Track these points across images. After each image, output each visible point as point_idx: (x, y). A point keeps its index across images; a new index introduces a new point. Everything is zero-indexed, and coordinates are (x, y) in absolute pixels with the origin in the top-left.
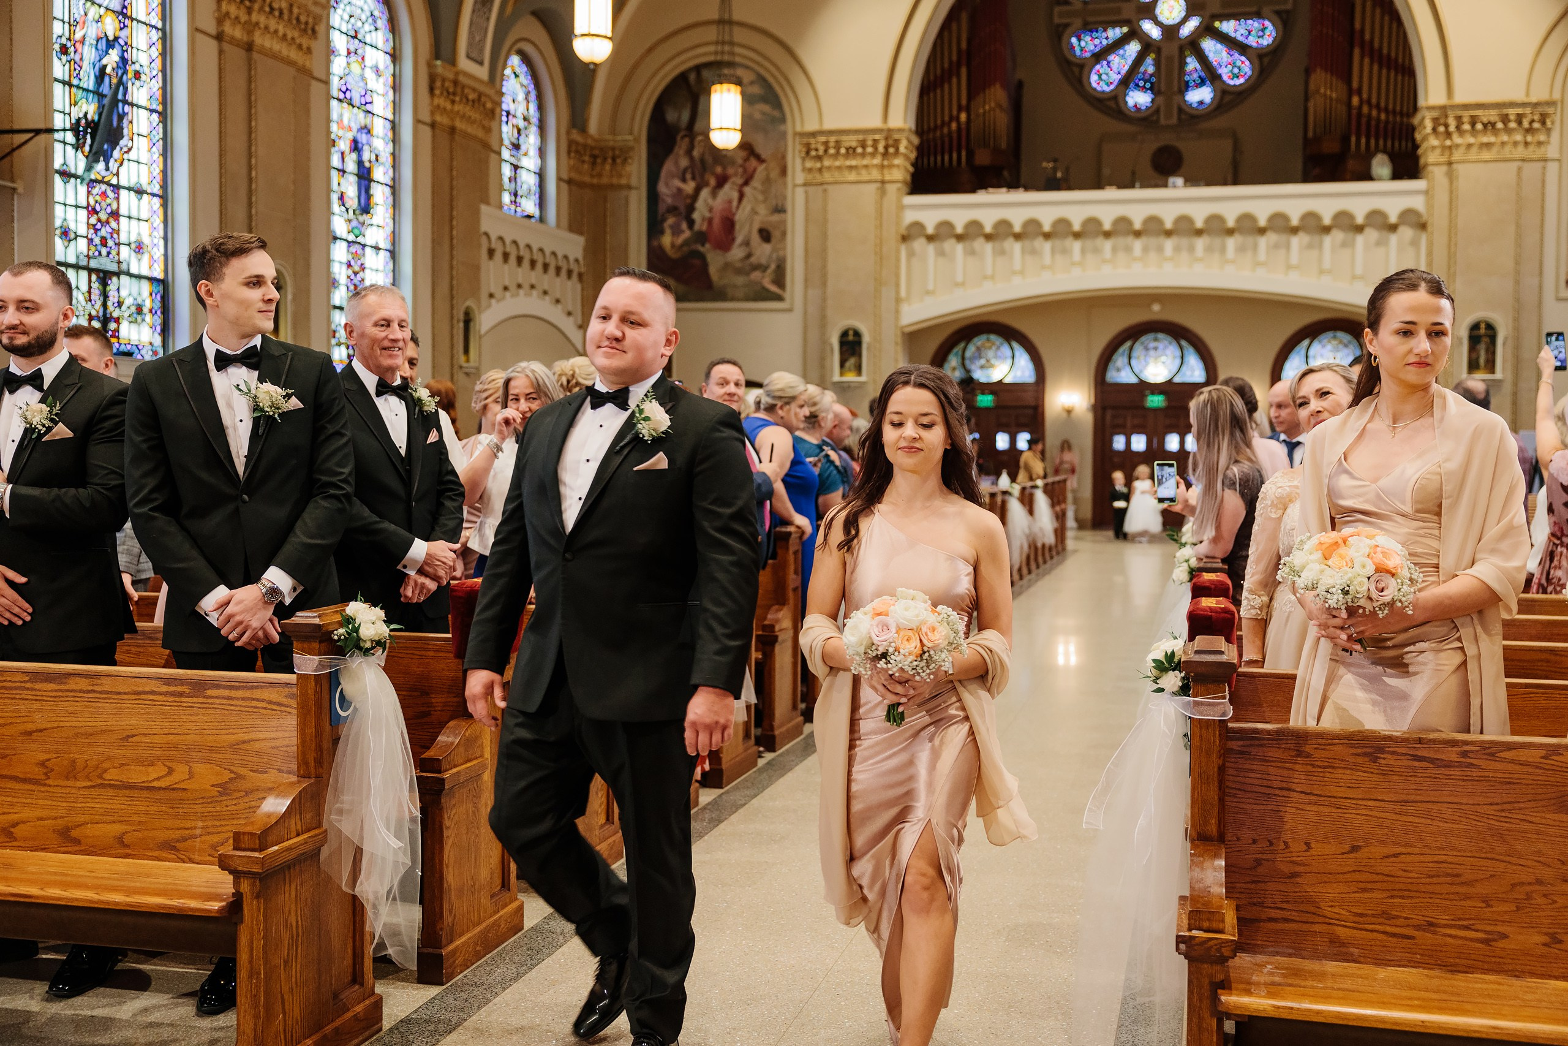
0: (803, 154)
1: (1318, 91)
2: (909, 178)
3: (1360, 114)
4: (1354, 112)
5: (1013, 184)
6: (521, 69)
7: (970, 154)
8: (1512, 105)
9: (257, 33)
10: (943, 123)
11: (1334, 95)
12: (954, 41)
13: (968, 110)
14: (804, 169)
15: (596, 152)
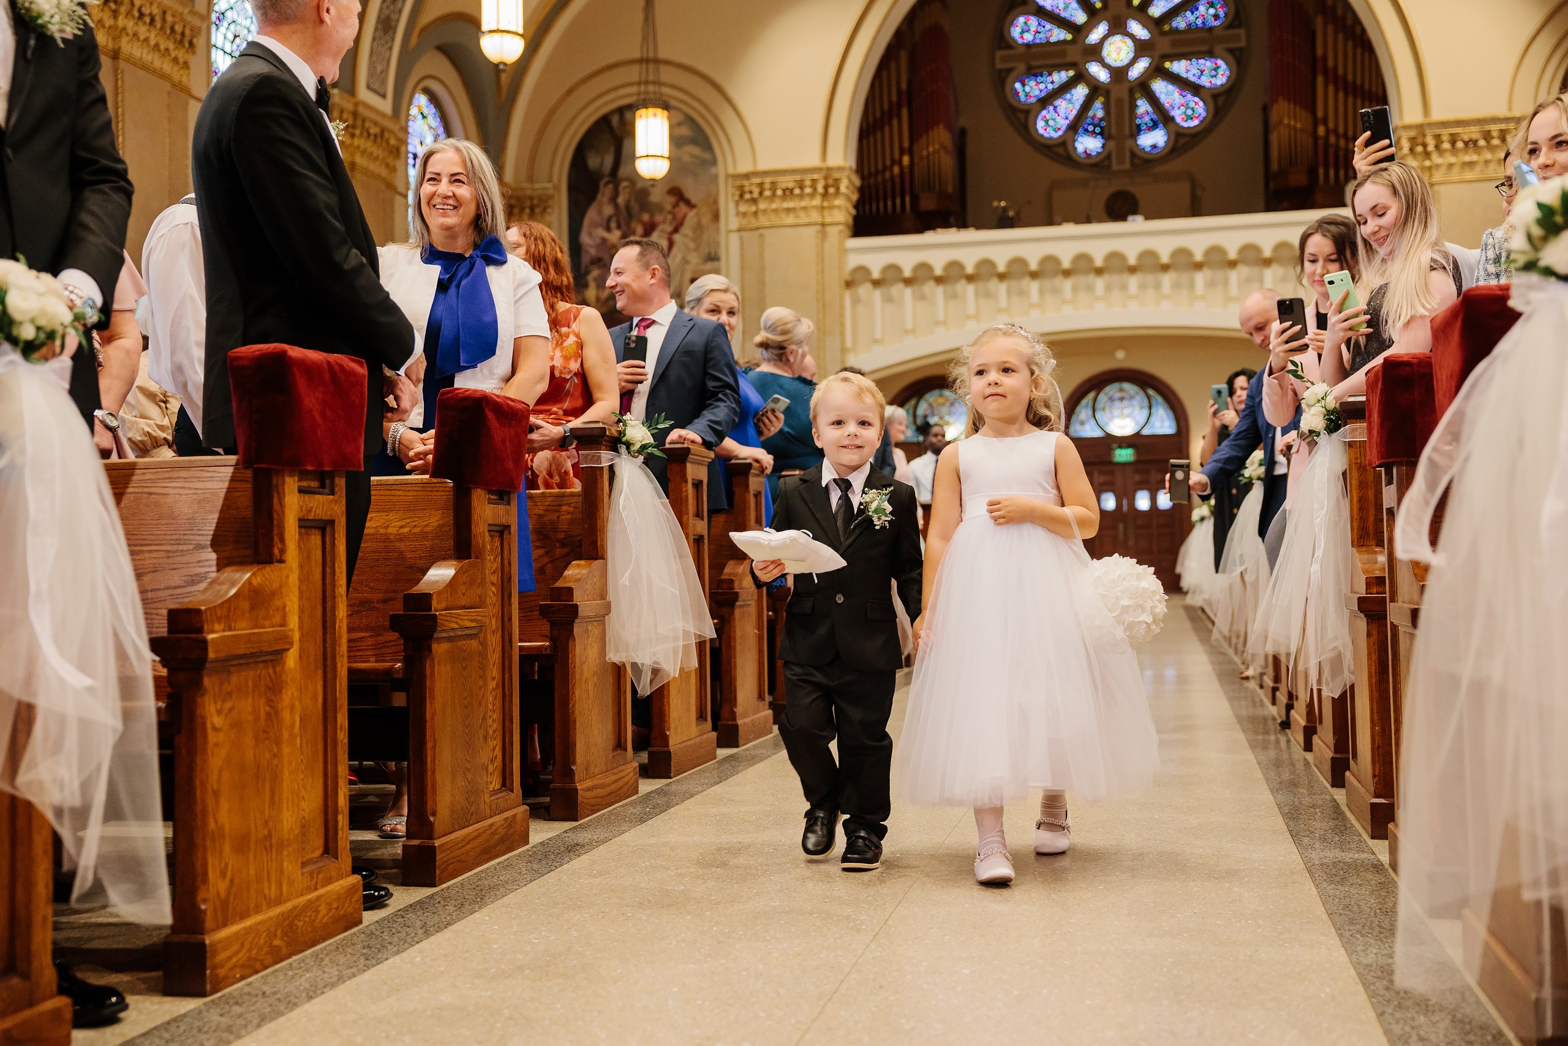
0: (737, 198)
1: (1280, 122)
2: (850, 221)
3: (1326, 144)
4: (1321, 142)
5: (962, 224)
6: (430, 110)
7: (915, 199)
8: (1495, 120)
9: (124, 40)
10: (885, 168)
11: (1299, 125)
12: (894, 82)
13: (911, 153)
14: (738, 214)
15: (513, 202)
